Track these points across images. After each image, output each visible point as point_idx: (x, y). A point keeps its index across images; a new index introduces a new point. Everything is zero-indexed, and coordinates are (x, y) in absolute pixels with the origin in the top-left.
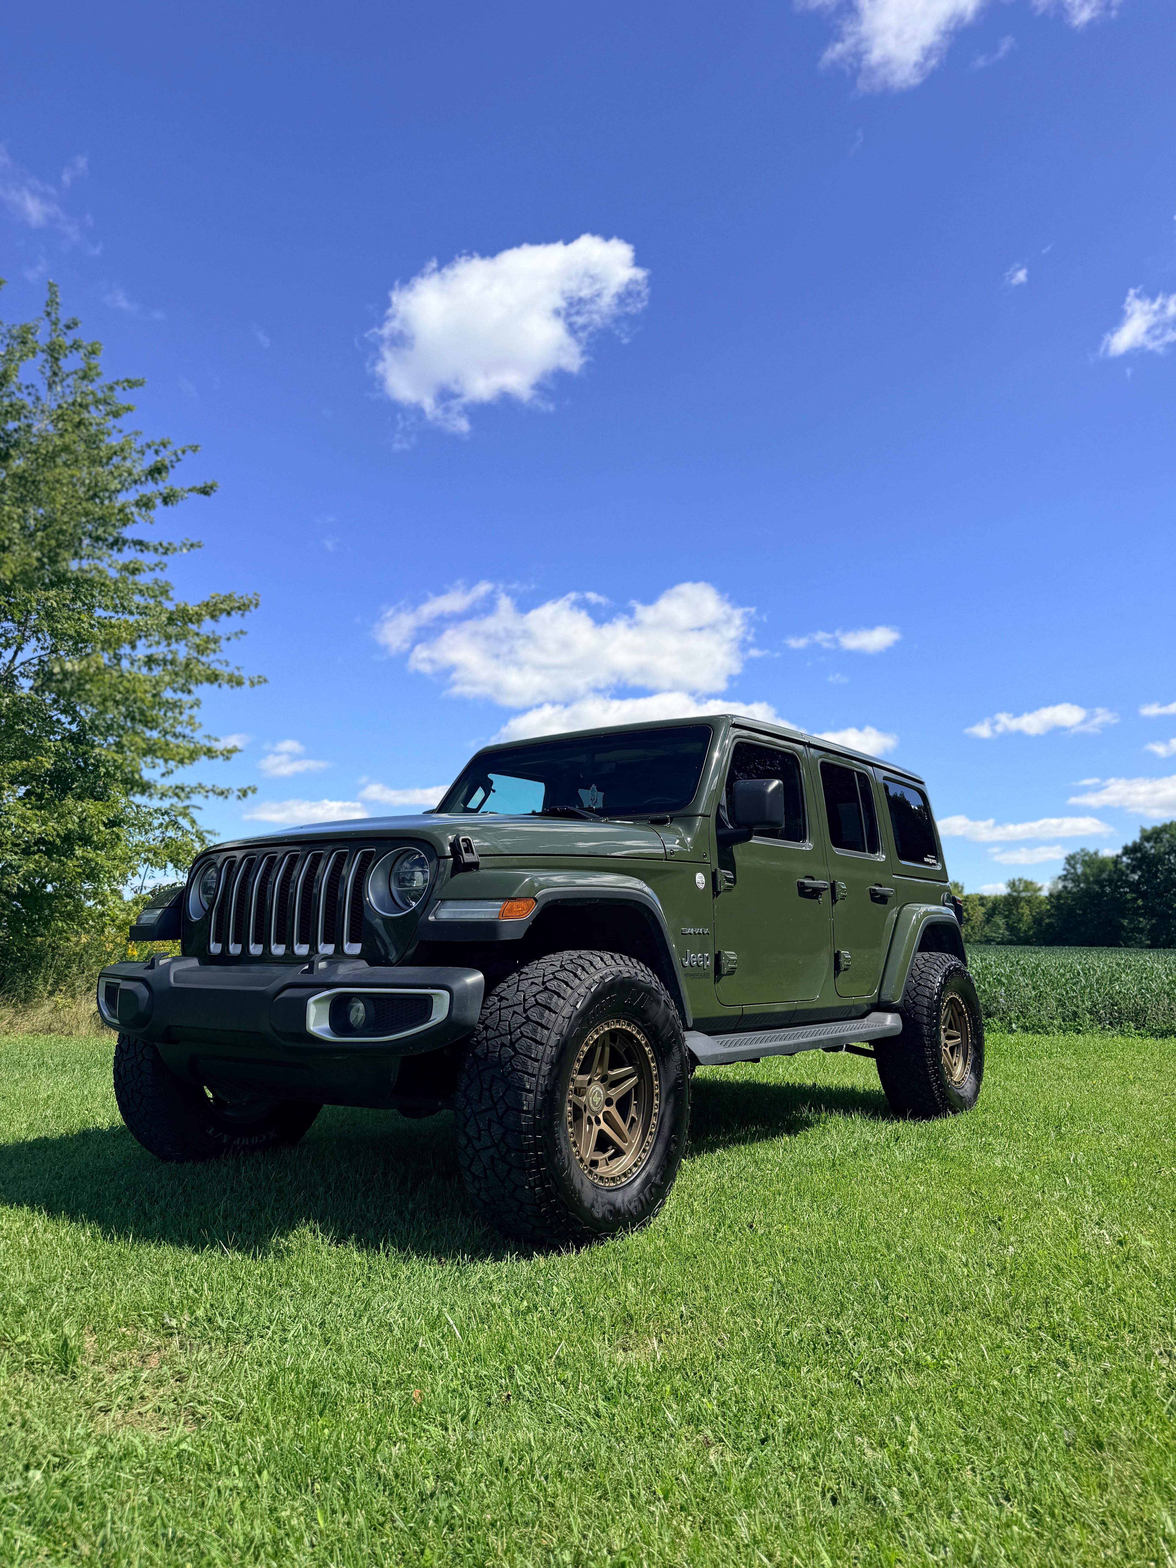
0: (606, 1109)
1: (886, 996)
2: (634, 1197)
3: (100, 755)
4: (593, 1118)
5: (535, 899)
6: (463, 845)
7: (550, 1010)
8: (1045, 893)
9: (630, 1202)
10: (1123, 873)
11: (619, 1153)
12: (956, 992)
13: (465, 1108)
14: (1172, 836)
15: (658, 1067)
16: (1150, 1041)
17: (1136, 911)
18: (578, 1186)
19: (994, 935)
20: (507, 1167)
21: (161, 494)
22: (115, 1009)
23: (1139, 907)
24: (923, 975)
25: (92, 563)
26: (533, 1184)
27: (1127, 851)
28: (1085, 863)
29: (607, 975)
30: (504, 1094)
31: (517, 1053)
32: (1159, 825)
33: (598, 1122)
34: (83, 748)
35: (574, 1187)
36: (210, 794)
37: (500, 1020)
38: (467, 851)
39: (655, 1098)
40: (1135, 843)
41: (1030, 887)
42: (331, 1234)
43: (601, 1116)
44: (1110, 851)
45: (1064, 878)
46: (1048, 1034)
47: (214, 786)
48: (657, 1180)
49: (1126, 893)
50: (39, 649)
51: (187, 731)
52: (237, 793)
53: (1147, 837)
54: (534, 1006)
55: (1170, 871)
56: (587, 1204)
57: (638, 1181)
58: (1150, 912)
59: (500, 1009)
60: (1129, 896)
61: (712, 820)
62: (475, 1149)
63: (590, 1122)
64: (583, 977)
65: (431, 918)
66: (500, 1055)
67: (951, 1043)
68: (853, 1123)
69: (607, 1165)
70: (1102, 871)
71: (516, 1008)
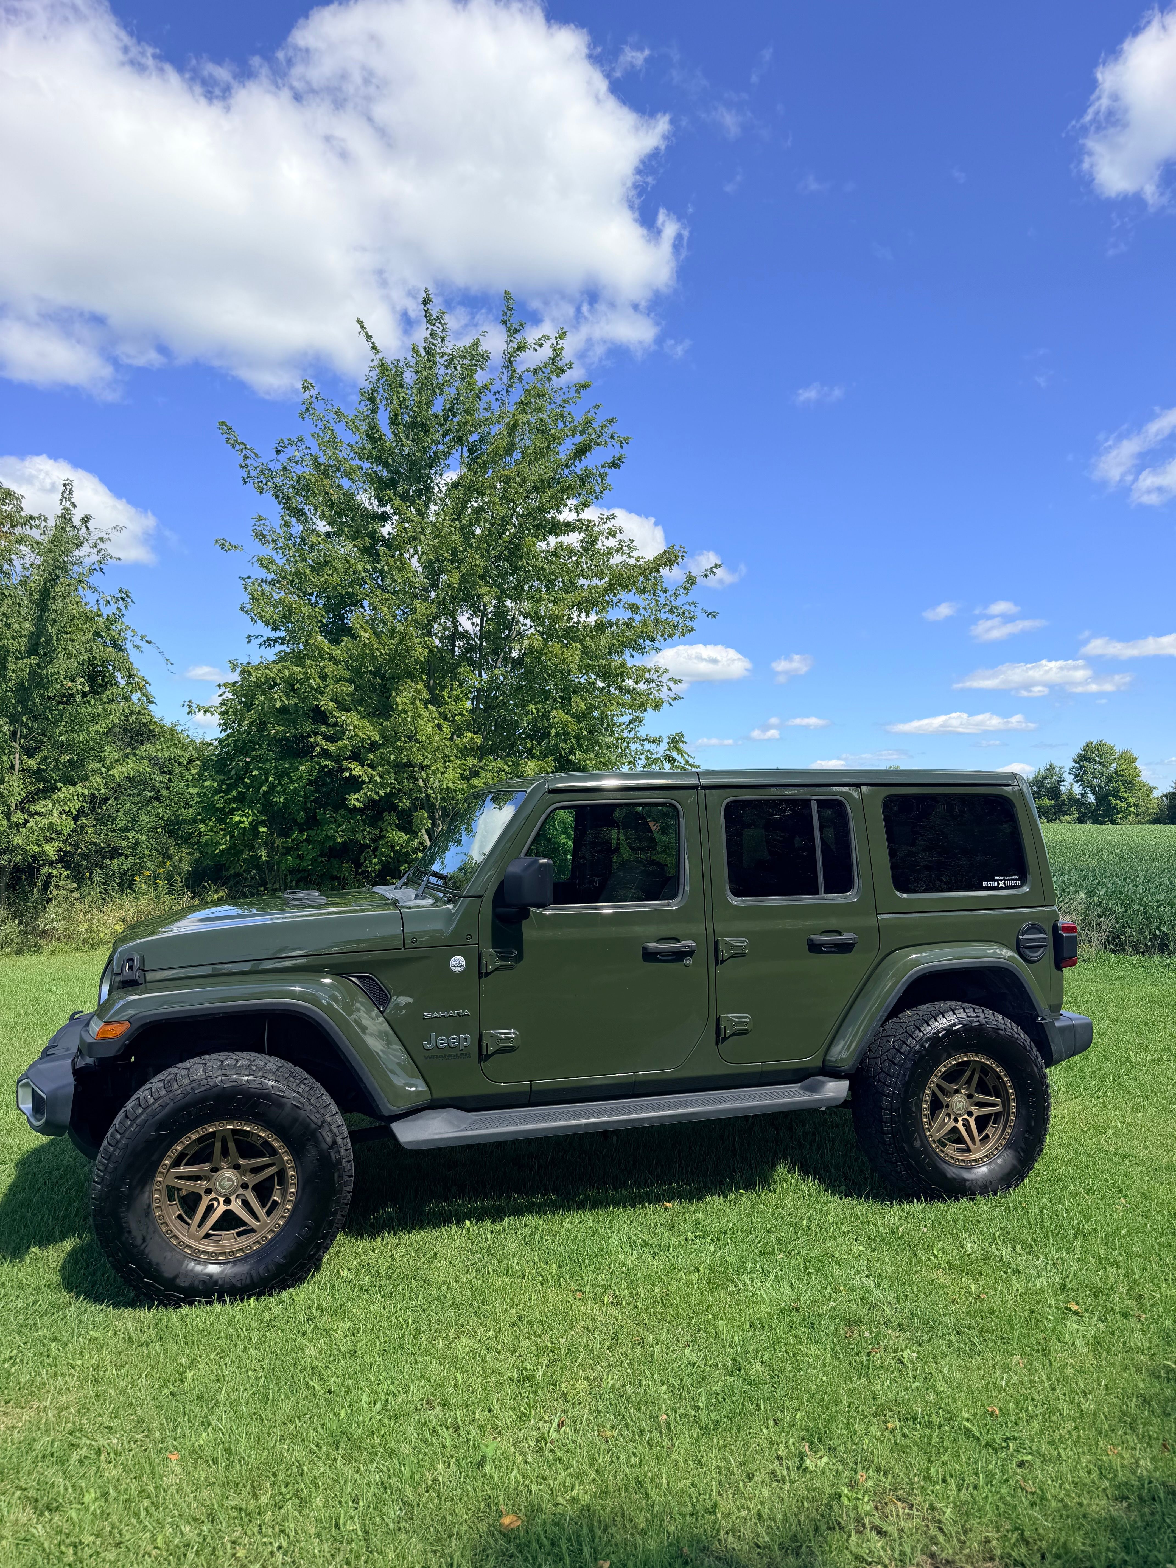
0: (241, 1191)
1: (832, 1060)
2: (242, 1271)
4: (221, 1199)
5: (129, 1022)
11: (250, 1230)
15: (294, 1160)
33: (227, 1203)
35: (151, 1260)
38: (130, 969)
39: (291, 1186)
43: (232, 1198)
56: (168, 1275)
57: (254, 1258)
61: (487, 900)
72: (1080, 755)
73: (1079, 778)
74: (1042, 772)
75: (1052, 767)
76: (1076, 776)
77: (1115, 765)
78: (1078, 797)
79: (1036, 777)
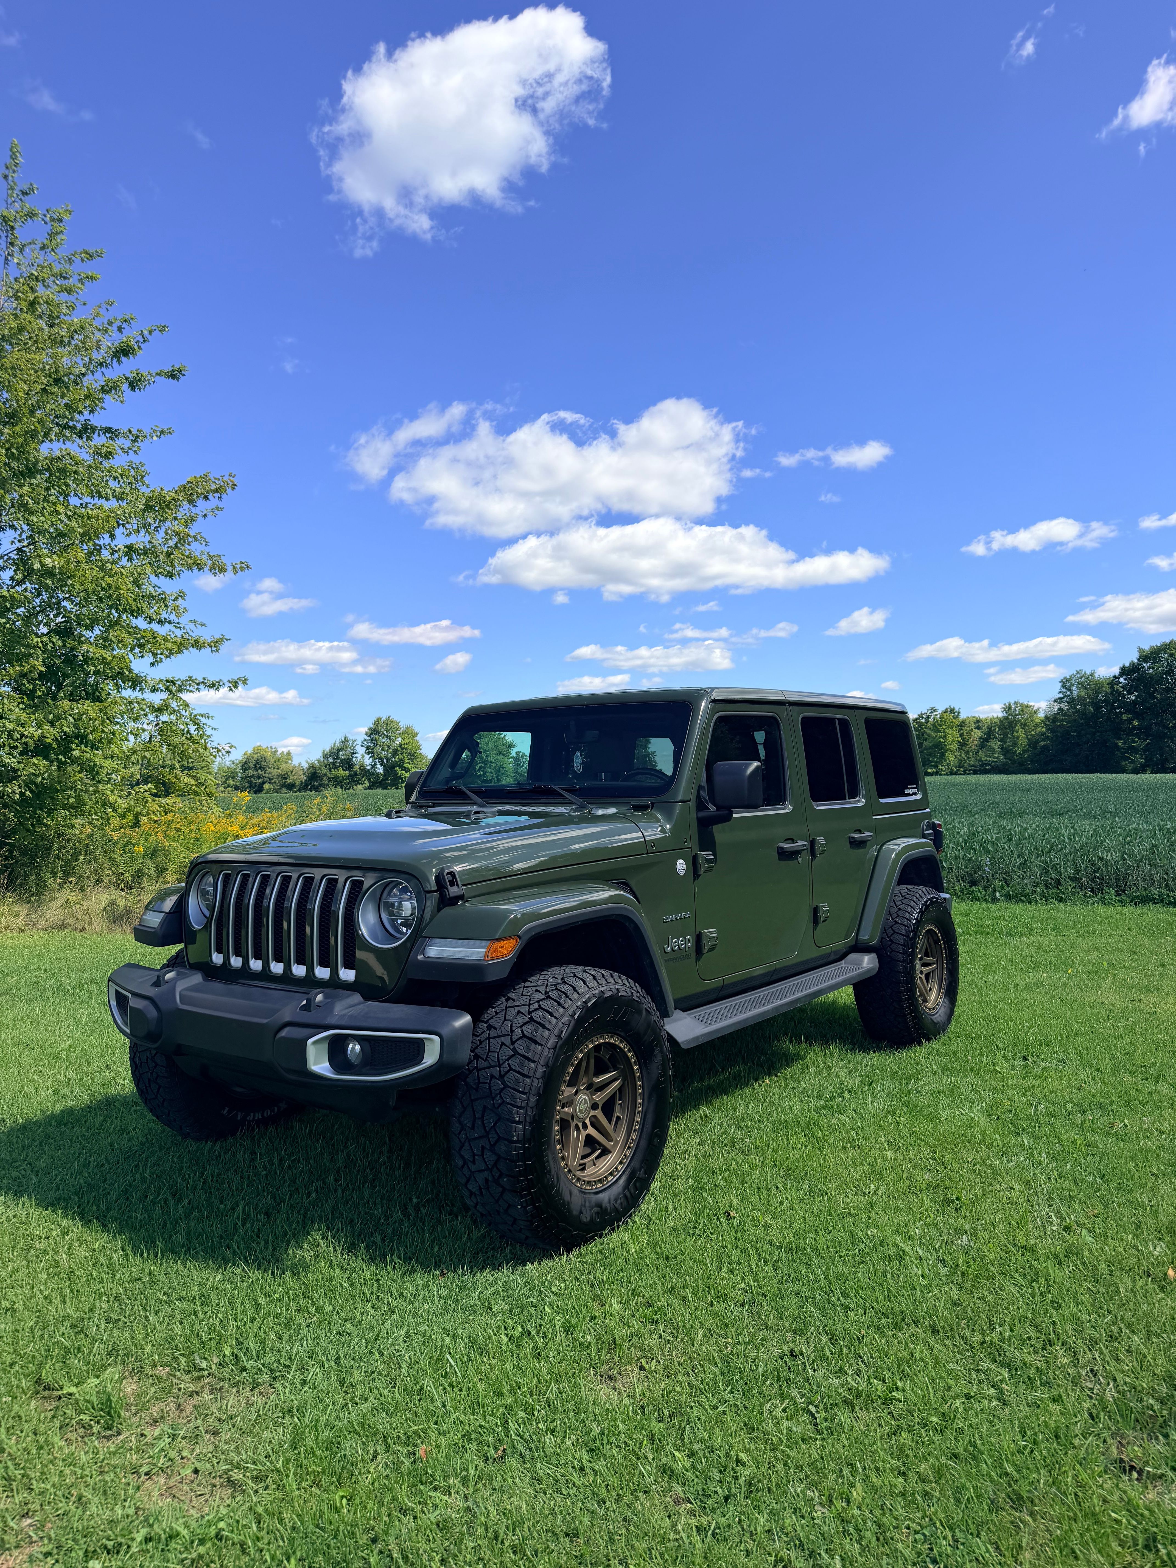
0: (592, 1113)
1: (864, 937)
2: (619, 1194)
3: (88, 651)
4: (580, 1125)
5: (518, 936)
6: (448, 878)
7: (536, 1042)
8: (1041, 715)
9: (616, 1200)
10: (1120, 693)
11: (605, 1152)
12: (932, 924)
13: (459, 1133)
14: (1171, 655)
15: (640, 1069)
16: (1128, 910)
17: (1130, 732)
18: (567, 1197)
19: (989, 759)
20: (501, 1189)
21: (126, 379)
22: (127, 1015)
23: (1134, 727)
24: (900, 913)
25: (64, 448)
26: (524, 1205)
27: (1124, 671)
28: (1083, 686)
29: (589, 999)
30: (495, 1124)
31: (506, 1086)
32: (1157, 643)
33: (585, 1126)
34: (70, 642)
35: (564, 1200)
36: (202, 686)
37: (489, 1051)
38: (452, 883)
39: (638, 1097)
40: (1132, 664)
41: (1026, 710)
42: (342, 1243)
43: (587, 1121)
44: (1107, 671)
45: (1059, 701)
46: (1030, 903)
47: (204, 679)
48: (641, 1174)
49: (1122, 713)
50: (16, 541)
51: (173, 617)
52: (227, 684)
53: (1145, 657)
54: (520, 1038)
55: (1169, 690)
56: (575, 1213)
57: (624, 1178)
58: (1144, 732)
59: (489, 1038)
60: (1124, 717)
61: (693, 804)
62: (470, 1170)
63: (577, 1128)
64: (566, 1005)
65: (420, 957)
66: (490, 1086)
67: (926, 969)
68: (832, 1054)
69: (595, 1165)
70: (1097, 692)
71: (504, 1039)
72: (370, 729)
73: (369, 751)
74: (338, 745)
75: (346, 740)
76: (368, 748)
77: (400, 739)
78: (369, 768)
79: (332, 749)
